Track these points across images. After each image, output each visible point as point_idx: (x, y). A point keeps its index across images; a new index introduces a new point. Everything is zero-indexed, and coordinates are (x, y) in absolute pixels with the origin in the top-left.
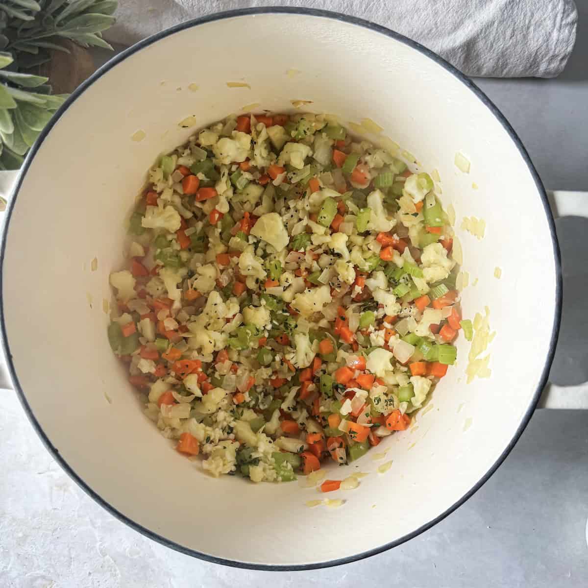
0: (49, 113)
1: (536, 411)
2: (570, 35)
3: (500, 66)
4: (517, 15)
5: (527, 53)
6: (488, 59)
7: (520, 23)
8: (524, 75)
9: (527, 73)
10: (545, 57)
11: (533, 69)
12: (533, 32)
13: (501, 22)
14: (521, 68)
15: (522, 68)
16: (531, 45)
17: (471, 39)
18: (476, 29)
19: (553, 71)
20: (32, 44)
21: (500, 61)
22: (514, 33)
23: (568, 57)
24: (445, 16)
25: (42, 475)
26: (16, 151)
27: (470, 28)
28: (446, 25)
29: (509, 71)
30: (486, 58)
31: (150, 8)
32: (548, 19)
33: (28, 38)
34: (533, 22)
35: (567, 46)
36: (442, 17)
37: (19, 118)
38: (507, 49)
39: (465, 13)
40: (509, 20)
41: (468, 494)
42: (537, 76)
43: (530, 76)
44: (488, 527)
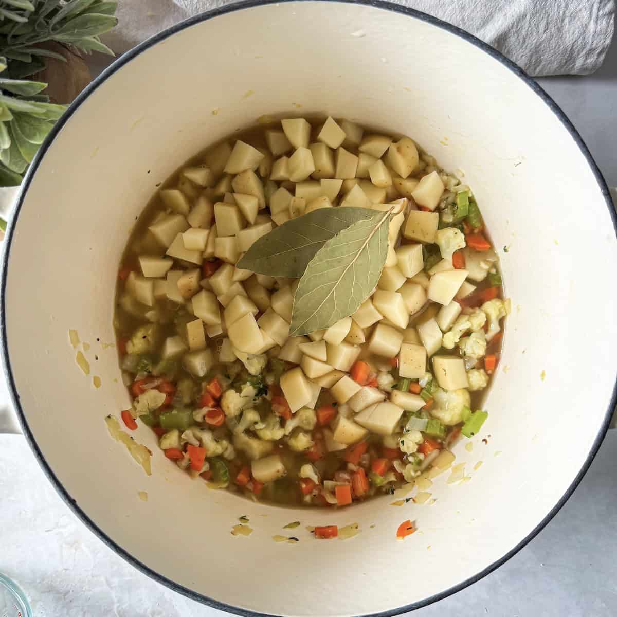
0: (50, 124)
1: (609, 431)
2: (608, 26)
3: (533, 64)
4: (551, 7)
5: (562, 47)
6: (520, 56)
7: (554, 15)
8: (558, 73)
9: (563, 70)
10: (582, 51)
11: (568, 66)
12: (568, 24)
13: (534, 15)
14: (555, 65)
15: (557, 64)
16: (566, 39)
17: (502, 35)
18: (507, 24)
19: (590, 67)
20: (24, 51)
21: (533, 58)
22: (548, 26)
23: (607, 50)
24: (473, 11)
25: (50, 532)
26: (14, 168)
27: (500, 22)
28: (474, 19)
29: (543, 68)
30: (518, 55)
31: (149, 13)
32: (584, 9)
33: (20, 44)
34: (567, 14)
35: (605, 38)
36: (469, 11)
37: (16, 130)
38: (540, 44)
39: (494, 6)
40: (542, 12)
41: (539, 528)
42: (573, 72)
43: (565, 74)
44: (541, 564)
